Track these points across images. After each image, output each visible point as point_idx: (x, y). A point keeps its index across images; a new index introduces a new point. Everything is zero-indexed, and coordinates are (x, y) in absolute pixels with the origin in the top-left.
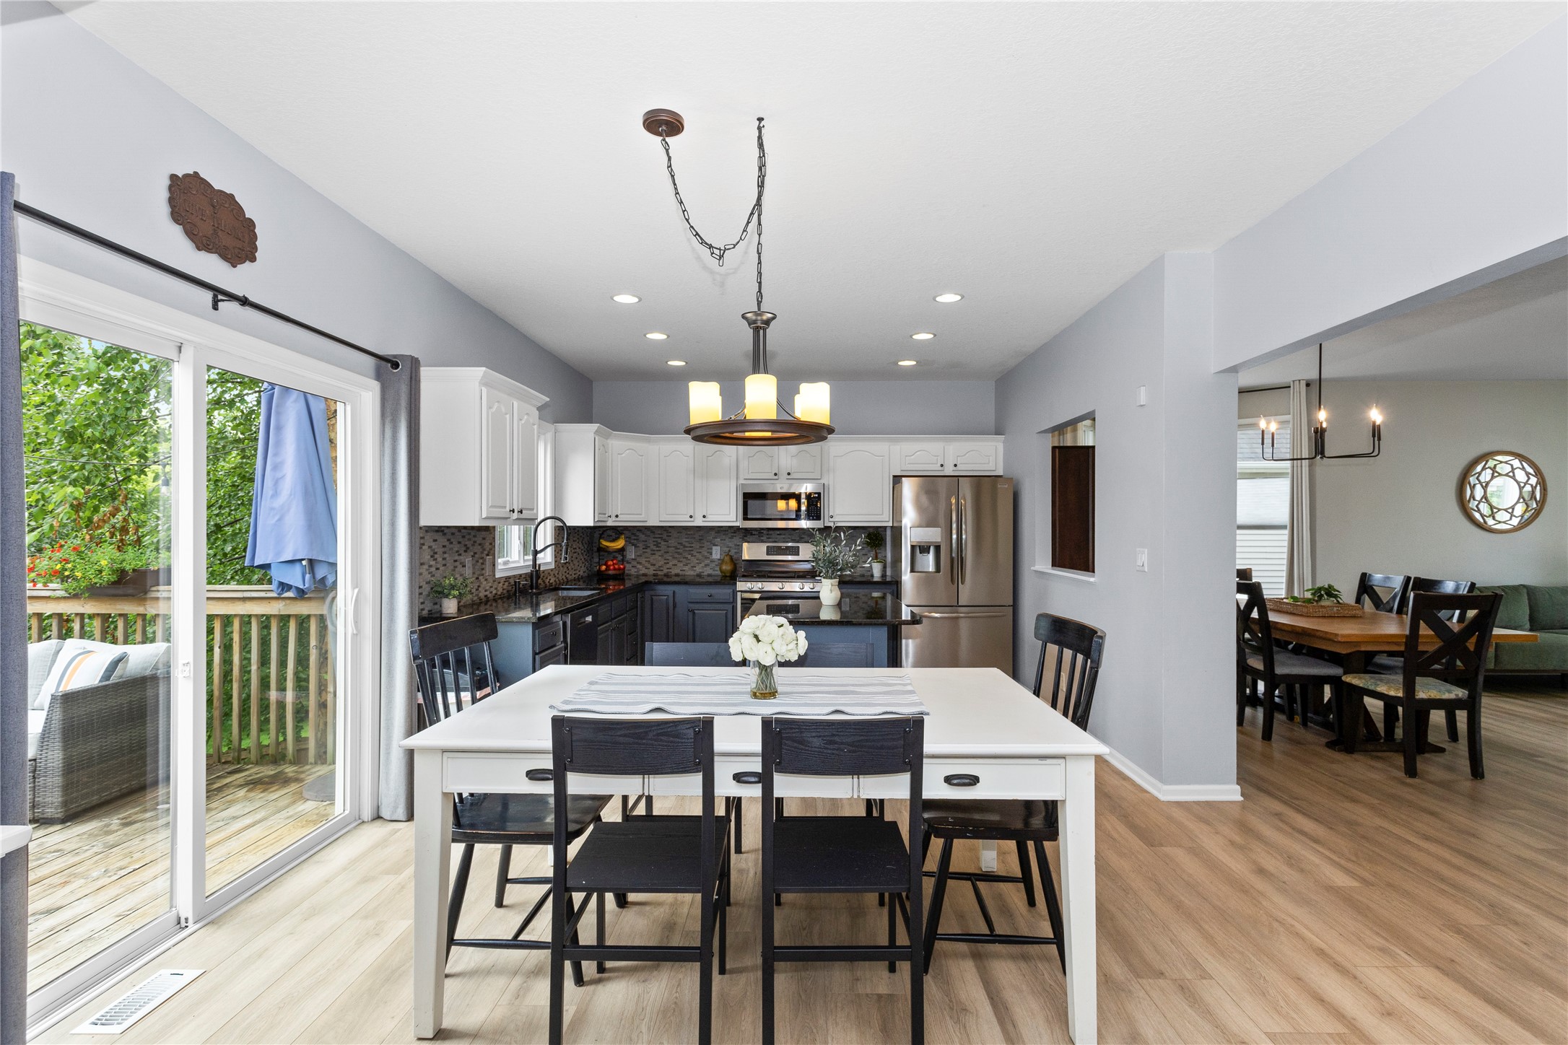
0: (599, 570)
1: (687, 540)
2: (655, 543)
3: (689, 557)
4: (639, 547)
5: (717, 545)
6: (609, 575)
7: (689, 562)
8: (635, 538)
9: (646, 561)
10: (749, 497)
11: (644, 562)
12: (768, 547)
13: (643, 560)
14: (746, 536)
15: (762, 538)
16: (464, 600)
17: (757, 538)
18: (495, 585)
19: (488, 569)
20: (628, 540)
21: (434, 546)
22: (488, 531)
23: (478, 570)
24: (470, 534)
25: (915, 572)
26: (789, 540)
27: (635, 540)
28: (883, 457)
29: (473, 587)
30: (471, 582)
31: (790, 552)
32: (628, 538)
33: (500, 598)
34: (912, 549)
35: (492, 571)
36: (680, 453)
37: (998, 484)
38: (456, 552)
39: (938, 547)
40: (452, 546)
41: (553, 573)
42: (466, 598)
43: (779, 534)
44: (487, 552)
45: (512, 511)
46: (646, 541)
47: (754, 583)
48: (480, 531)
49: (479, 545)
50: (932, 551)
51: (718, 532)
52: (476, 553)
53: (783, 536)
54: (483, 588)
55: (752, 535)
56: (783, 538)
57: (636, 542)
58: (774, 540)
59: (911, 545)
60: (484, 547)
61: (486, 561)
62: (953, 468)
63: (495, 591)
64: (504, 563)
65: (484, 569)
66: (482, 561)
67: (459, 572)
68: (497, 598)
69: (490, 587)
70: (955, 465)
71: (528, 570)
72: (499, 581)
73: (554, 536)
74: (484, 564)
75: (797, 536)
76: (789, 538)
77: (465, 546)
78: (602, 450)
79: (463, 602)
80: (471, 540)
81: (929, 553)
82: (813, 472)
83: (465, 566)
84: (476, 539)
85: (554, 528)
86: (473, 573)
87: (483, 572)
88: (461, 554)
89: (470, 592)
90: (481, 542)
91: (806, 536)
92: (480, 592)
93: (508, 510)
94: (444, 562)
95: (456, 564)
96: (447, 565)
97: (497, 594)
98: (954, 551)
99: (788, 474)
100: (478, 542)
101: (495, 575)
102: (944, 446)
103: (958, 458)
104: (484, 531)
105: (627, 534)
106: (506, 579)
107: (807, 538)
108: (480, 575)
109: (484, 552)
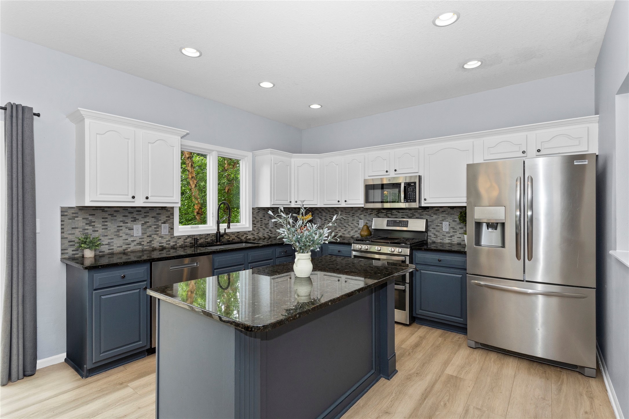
1: (346, 216)
2: (330, 217)
3: (347, 226)
4: (322, 219)
5: (362, 219)
7: (347, 229)
8: (321, 214)
10: (369, 188)
12: (388, 221)
14: (378, 214)
16: (131, 249)
17: (385, 215)
18: (174, 240)
19: (164, 229)
20: (317, 215)
21: (90, 218)
22: (165, 210)
23: (150, 231)
24: (140, 211)
25: (480, 245)
26: (406, 216)
27: (321, 215)
28: (468, 151)
29: (143, 241)
30: (140, 239)
31: (401, 225)
32: (317, 214)
33: (180, 247)
34: (478, 225)
35: (169, 232)
36: (334, 163)
37: (575, 161)
38: (121, 221)
39: (503, 224)
40: (115, 218)
41: (250, 233)
42: (133, 247)
43: (399, 212)
44: (163, 222)
45: (133, 197)
46: (326, 216)
47: (362, 245)
48: (153, 210)
49: (152, 217)
50: (499, 228)
51: (362, 211)
52: (148, 222)
53: (402, 214)
54: (157, 242)
55: (382, 213)
56: (402, 215)
57: (321, 216)
58: (395, 216)
59: (475, 222)
60: (160, 219)
61: (161, 226)
62: (536, 153)
63: (174, 243)
64: (192, 228)
65: (158, 231)
66: (156, 226)
67: (125, 233)
68: (177, 247)
69: (167, 241)
70: (539, 151)
71: (215, 232)
72: (179, 238)
73: (253, 213)
74: (158, 228)
75: (411, 214)
76: (405, 215)
77: (132, 218)
78: (279, 164)
79: (129, 250)
80: (141, 214)
81: (496, 229)
82: (413, 168)
83: (133, 229)
84: (148, 214)
85: (253, 208)
86: (143, 234)
87: (157, 233)
88: (127, 223)
89: (140, 244)
90: (156, 216)
91: (417, 214)
92: (153, 244)
93: (131, 196)
94: (104, 227)
95: (121, 228)
96: (108, 229)
97: (176, 245)
98: (518, 227)
99: (395, 170)
100: (151, 216)
101: (173, 234)
102: (527, 135)
103: (542, 143)
104: (159, 210)
105: (317, 212)
106: (189, 236)
107: (417, 215)
108: (153, 234)
109: (160, 221)
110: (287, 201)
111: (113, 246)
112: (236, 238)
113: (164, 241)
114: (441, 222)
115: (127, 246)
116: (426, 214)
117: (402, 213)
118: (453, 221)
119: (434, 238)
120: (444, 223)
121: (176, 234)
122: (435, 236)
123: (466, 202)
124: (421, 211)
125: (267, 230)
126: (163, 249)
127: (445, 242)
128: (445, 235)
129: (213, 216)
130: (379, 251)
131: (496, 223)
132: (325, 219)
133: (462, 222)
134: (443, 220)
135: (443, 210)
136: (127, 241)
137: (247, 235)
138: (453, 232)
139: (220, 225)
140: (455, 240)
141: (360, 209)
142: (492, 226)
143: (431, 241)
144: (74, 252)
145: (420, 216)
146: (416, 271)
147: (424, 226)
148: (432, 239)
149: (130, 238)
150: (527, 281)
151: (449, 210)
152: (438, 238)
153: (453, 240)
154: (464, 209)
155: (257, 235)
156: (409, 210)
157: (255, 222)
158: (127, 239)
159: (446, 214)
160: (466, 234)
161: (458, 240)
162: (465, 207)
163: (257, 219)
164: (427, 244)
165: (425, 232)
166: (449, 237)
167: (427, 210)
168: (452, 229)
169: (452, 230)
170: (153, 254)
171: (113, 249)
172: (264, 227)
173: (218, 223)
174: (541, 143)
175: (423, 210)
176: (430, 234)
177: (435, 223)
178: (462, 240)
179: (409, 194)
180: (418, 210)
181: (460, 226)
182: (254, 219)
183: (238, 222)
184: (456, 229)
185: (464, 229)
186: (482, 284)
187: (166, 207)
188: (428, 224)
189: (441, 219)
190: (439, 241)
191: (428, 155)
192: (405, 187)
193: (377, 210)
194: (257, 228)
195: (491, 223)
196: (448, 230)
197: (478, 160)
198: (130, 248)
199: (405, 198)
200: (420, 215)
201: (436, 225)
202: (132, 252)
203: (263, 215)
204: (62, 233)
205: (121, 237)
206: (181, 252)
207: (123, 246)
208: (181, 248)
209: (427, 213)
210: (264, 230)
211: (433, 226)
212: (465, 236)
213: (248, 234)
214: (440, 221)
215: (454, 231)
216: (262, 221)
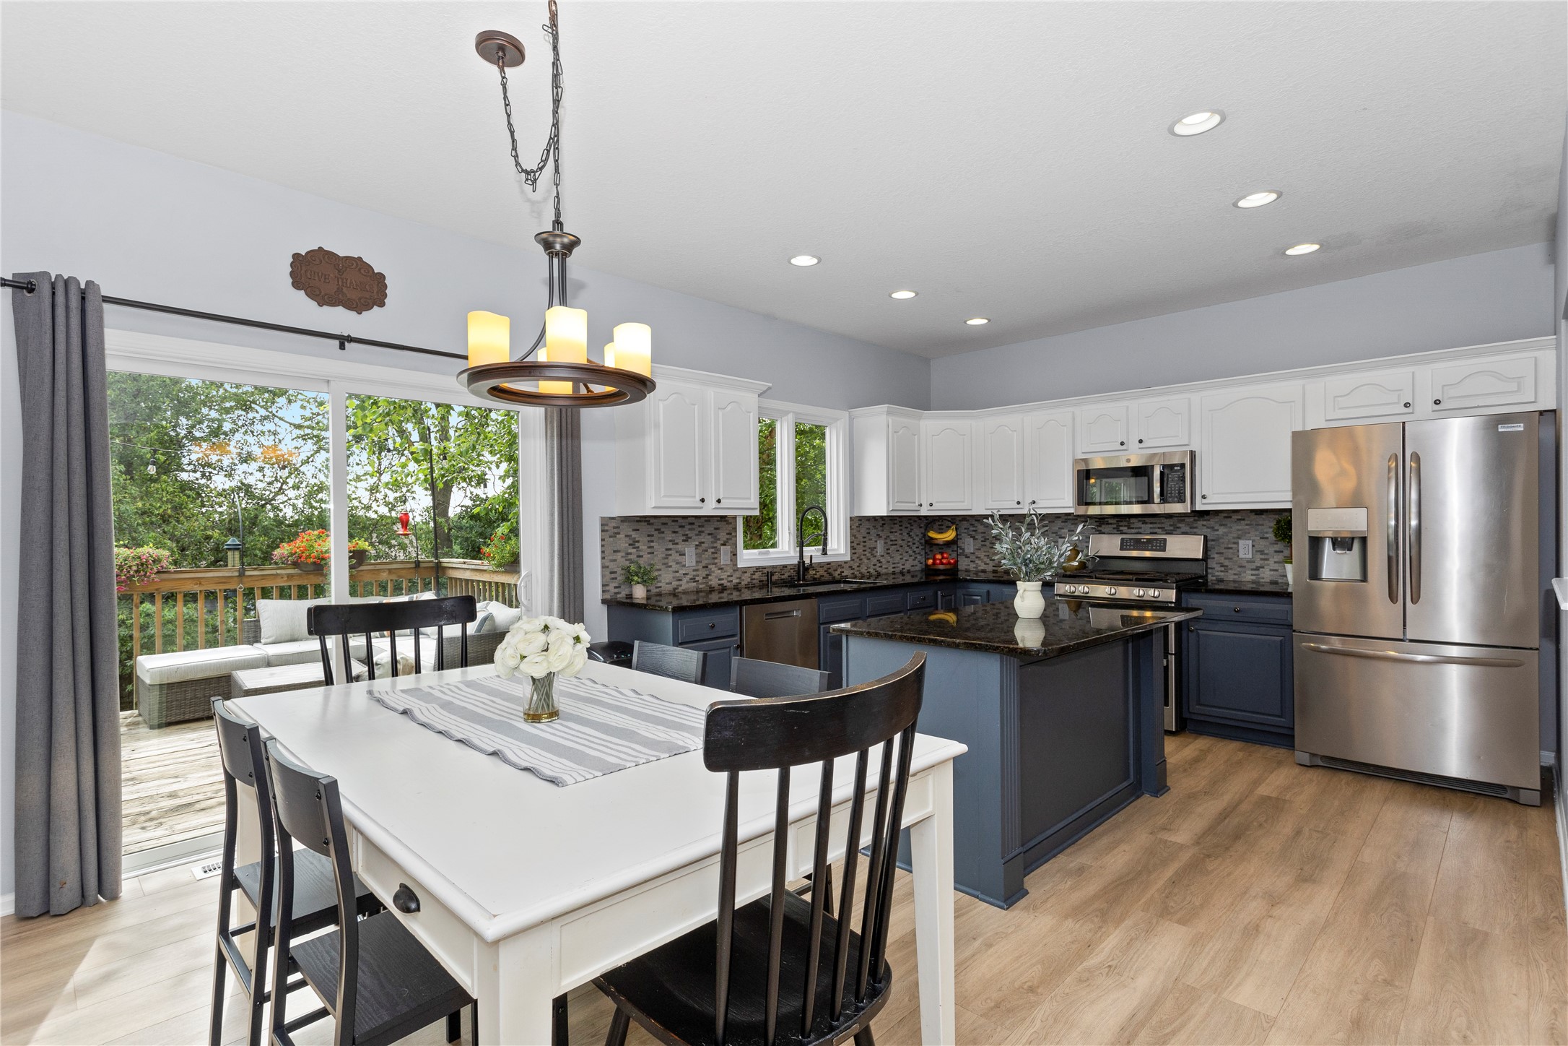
0: (927, 565)
4: (977, 539)
6: (939, 570)
8: (974, 529)
9: (985, 556)
10: (1085, 475)
11: (982, 557)
12: (1122, 539)
13: (981, 554)
14: (1100, 526)
15: (1121, 528)
16: (682, 588)
17: (1114, 528)
18: (737, 574)
19: (724, 558)
20: (966, 531)
21: (634, 535)
22: (725, 521)
23: (706, 559)
24: (693, 524)
25: (1320, 579)
26: (1159, 531)
27: (974, 531)
28: (1293, 404)
29: (698, 576)
30: (694, 571)
31: (1152, 547)
32: (965, 529)
33: (746, 588)
34: (1316, 543)
35: (731, 560)
36: (1006, 428)
37: (1500, 426)
38: (670, 541)
39: (1364, 540)
40: (663, 535)
41: (848, 565)
42: (685, 585)
43: (1144, 523)
44: (722, 542)
45: (703, 500)
46: (985, 533)
47: (1076, 585)
48: (709, 521)
49: (709, 534)
50: (1356, 546)
51: (1065, 521)
52: (703, 543)
53: (1151, 526)
54: (716, 577)
55: (1108, 524)
56: (1151, 528)
57: (974, 533)
58: (1137, 530)
59: (1310, 537)
60: (718, 537)
61: (719, 550)
62: (1432, 407)
63: (738, 581)
64: (760, 553)
65: (716, 558)
66: (713, 550)
67: (674, 560)
68: (741, 588)
69: (728, 576)
70: (1437, 402)
71: (795, 562)
72: (744, 571)
73: (851, 527)
74: (716, 553)
75: (1171, 525)
76: (1159, 528)
77: (683, 535)
78: (901, 432)
79: (680, 589)
80: (694, 529)
81: (1350, 549)
82: (1178, 436)
83: (684, 555)
84: (703, 529)
85: (851, 518)
86: (697, 562)
87: (716, 561)
88: (677, 544)
89: (693, 580)
90: (713, 532)
91: (1184, 525)
92: (711, 580)
93: (698, 499)
94: (650, 550)
95: (670, 552)
96: (655, 553)
97: (740, 583)
98: (1393, 546)
99: (1141, 441)
100: (707, 532)
101: (736, 565)
102: (1413, 373)
103: (1445, 388)
104: (718, 521)
105: (965, 524)
106: (758, 569)
107: (1184, 528)
108: (710, 564)
109: (718, 542)
110: (915, 503)
111: (660, 582)
112: (825, 574)
113: (724, 576)
114: (1235, 541)
115: (678, 583)
116: (1203, 525)
117: (1151, 523)
118: (1261, 538)
119: (1221, 571)
120: (1241, 542)
121: (741, 564)
122: (1223, 569)
123: (1291, 501)
124: (1192, 519)
125: (874, 561)
126: (723, 589)
127: (1244, 580)
128: (1244, 567)
129: (789, 533)
130: (1113, 595)
131: (1350, 538)
132: (983, 539)
133: (1280, 540)
134: (1239, 538)
135: (1240, 517)
136: (677, 574)
137: (843, 570)
138: (1262, 559)
139: (805, 548)
140: (1267, 575)
141: (1060, 517)
142: (1342, 543)
143: (1214, 578)
144: (617, 590)
145: (1191, 530)
146: (1190, 633)
147: (1200, 549)
148: (1217, 574)
149: (682, 569)
150: (1411, 641)
151: (1253, 516)
152: (1230, 571)
153: (1262, 575)
154: (1287, 514)
155: (858, 569)
156: (1166, 518)
157: (854, 545)
158: (677, 572)
159: (1247, 525)
160: (1291, 563)
161: (1271, 575)
162: (1290, 510)
163: (857, 538)
164: (1206, 583)
165: (1202, 560)
166: (1252, 570)
167: (1206, 517)
168: (1259, 553)
169: (1259, 556)
170: (711, 599)
171: (660, 587)
172: (869, 555)
173: (801, 545)
174: (1443, 388)
175: (1196, 518)
176: (1211, 563)
177: (1223, 543)
178: (1281, 576)
179: (1171, 488)
180: (1185, 518)
181: (1277, 547)
182: (853, 538)
183: (774, 546)
184: (1266, 554)
185: (1287, 553)
186: (1323, 649)
187: (726, 516)
188: (1208, 546)
189: (1235, 535)
190: (1232, 578)
191: (1210, 411)
192: (1162, 474)
193: (1097, 520)
194: (857, 555)
195: (1341, 538)
196: (1250, 556)
197: (1314, 422)
198: (681, 585)
199: (1162, 493)
200: (1191, 528)
201: (1226, 546)
202: (685, 593)
203: (868, 531)
204: (603, 558)
205: (671, 566)
206: (747, 595)
207: (673, 583)
208: (746, 590)
209: (1205, 523)
210: (869, 559)
211: (1217, 549)
212: (1289, 567)
213: (843, 568)
214: (1234, 538)
215: (1263, 557)
216: (865, 542)
